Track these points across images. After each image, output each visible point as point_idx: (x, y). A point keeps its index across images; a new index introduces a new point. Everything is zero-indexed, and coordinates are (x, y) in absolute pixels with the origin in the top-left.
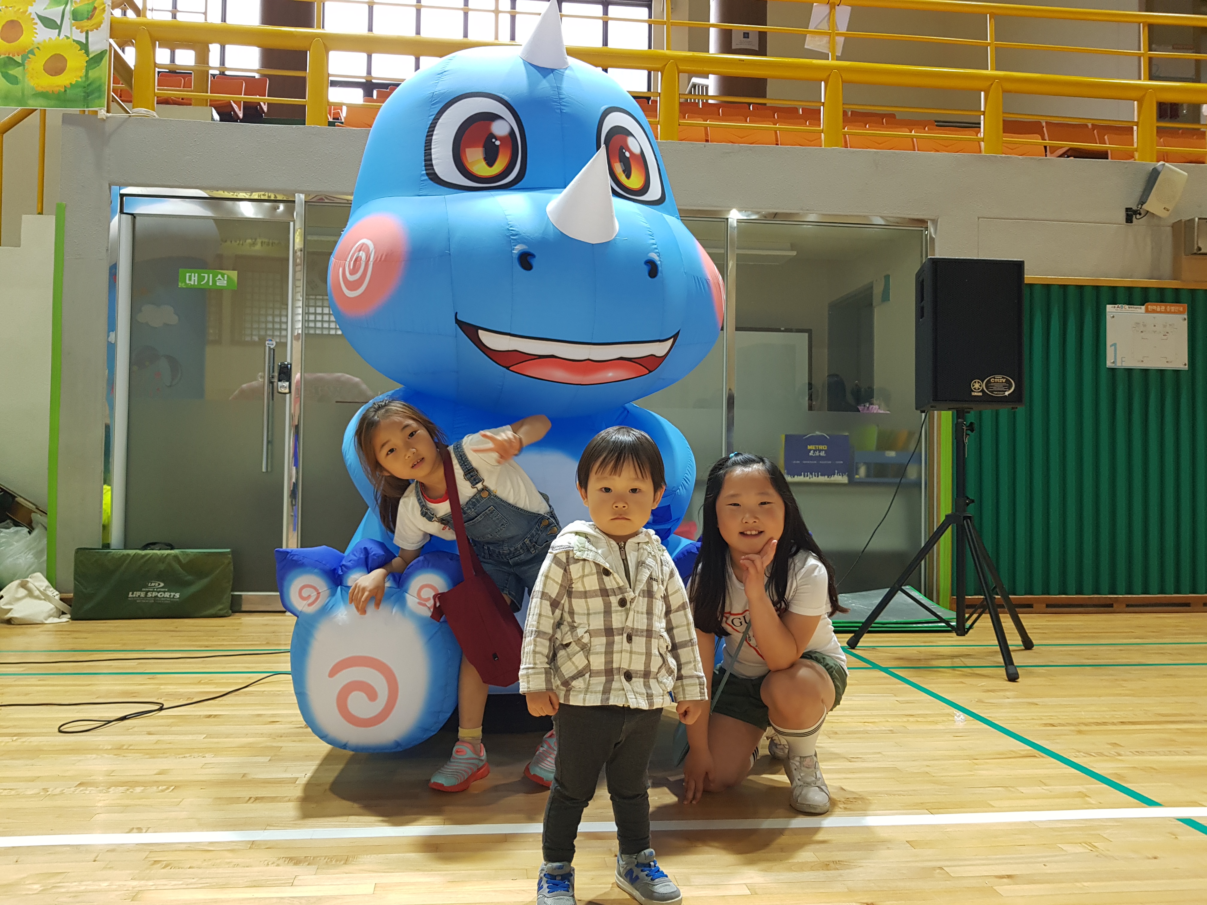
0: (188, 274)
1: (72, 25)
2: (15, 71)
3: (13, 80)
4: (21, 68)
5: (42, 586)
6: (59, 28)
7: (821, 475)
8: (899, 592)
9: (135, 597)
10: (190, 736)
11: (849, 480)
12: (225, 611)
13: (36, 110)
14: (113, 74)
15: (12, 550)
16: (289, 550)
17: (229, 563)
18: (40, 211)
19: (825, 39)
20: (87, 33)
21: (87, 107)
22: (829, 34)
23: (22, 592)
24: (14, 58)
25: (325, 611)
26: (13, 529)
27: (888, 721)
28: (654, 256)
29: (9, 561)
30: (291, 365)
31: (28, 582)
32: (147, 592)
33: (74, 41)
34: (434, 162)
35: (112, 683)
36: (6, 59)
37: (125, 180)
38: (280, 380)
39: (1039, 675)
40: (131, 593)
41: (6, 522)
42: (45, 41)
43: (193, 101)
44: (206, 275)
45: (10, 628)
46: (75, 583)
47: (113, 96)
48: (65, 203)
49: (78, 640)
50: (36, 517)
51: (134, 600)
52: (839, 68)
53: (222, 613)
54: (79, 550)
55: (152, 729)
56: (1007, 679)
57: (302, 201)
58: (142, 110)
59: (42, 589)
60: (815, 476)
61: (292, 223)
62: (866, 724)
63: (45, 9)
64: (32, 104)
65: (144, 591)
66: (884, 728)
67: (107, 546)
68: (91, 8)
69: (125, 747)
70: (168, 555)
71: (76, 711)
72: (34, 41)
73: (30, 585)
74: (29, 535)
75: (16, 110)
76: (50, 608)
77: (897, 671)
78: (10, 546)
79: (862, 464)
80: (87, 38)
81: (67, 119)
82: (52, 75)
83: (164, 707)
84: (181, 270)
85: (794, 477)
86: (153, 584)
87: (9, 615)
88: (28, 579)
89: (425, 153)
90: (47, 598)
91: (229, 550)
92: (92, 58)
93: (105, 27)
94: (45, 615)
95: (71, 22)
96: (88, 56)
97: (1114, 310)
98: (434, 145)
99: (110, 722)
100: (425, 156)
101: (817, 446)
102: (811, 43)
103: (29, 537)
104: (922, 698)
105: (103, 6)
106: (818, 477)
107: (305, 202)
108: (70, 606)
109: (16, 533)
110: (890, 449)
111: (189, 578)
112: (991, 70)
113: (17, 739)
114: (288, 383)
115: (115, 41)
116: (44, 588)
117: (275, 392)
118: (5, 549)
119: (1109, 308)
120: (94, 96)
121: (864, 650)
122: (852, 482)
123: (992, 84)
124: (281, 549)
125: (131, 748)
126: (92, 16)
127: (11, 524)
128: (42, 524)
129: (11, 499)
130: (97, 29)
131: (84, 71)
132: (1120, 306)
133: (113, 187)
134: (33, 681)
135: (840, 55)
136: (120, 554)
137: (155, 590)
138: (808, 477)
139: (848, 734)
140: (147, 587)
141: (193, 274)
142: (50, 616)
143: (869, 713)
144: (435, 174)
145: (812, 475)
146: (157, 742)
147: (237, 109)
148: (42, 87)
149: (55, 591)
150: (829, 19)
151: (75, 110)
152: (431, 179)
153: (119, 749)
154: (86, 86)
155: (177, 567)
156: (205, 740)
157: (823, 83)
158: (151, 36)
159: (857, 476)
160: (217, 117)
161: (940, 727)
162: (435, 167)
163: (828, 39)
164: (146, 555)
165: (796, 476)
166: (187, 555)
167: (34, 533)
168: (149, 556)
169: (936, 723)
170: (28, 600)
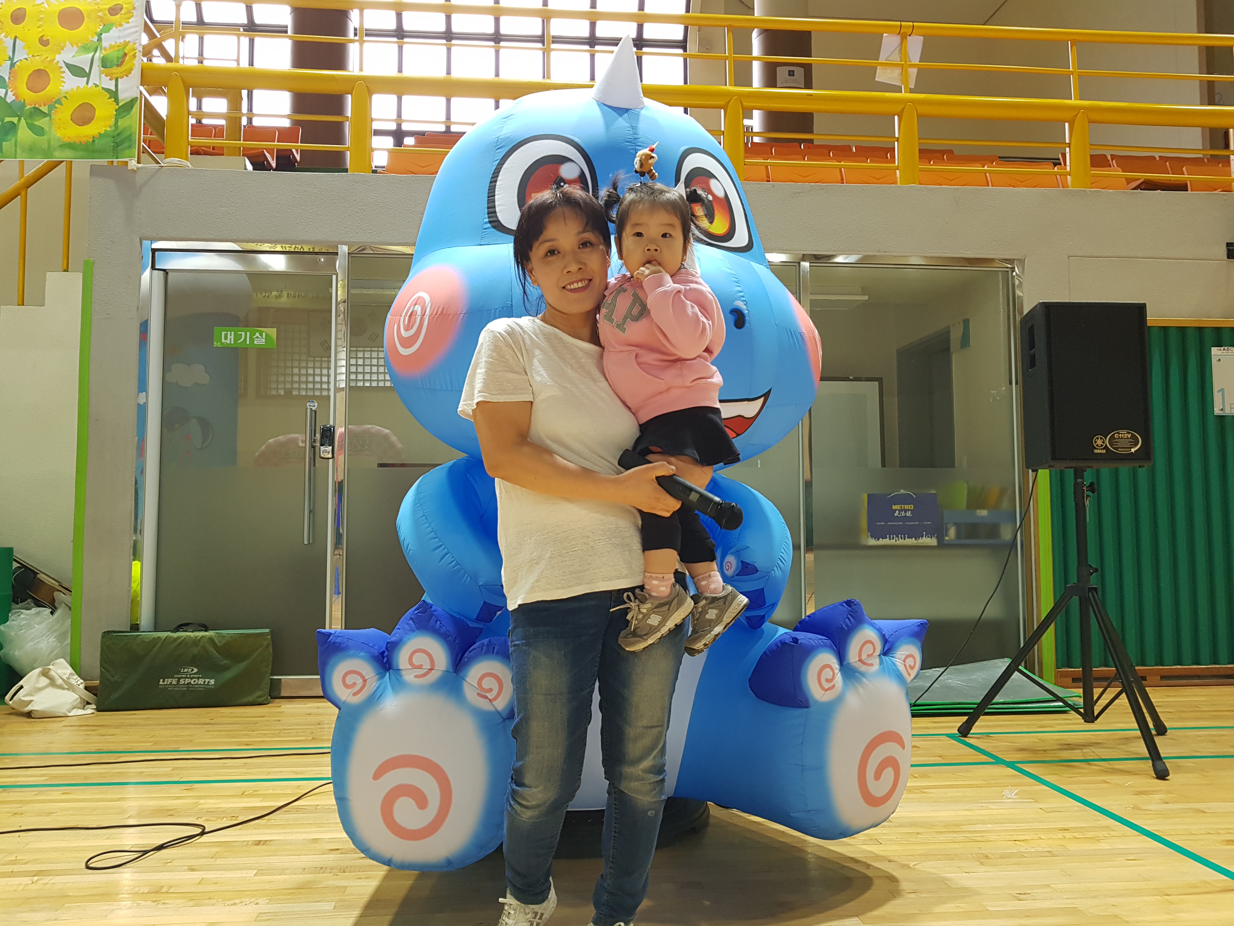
0: (223, 333)
1: (101, 73)
2: (41, 122)
3: (39, 131)
4: (47, 119)
5: (65, 674)
6: (88, 75)
7: (908, 538)
8: (1016, 672)
9: (167, 684)
10: (239, 872)
11: (938, 542)
12: (264, 698)
13: (63, 161)
14: (144, 124)
15: (33, 632)
16: (332, 631)
17: (268, 645)
18: (65, 267)
19: (897, 72)
20: (117, 80)
21: (117, 158)
22: (902, 66)
23: (44, 681)
24: (40, 108)
25: (373, 700)
26: (35, 610)
27: (1041, 839)
28: (740, 304)
29: (29, 646)
30: (334, 427)
31: (50, 669)
32: (179, 679)
33: (103, 88)
34: (497, 209)
35: (147, 796)
36: (32, 110)
37: (157, 234)
38: (322, 445)
39: (1188, 770)
40: (162, 680)
41: (27, 602)
42: (72, 89)
43: (225, 151)
44: (243, 333)
45: (31, 722)
46: (101, 670)
47: (143, 145)
48: (92, 259)
49: (106, 737)
50: (59, 596)
51: (165, 688)
52: (913, 101)
53: (260, 700)
54: (107, 634)
55: (194, 862)
56: (1155, 776)
57: (345, 253)
58: (175, 160)
59: (64, 678)
60: (902, 539)
61: (334, 277)
62: (1017, 842)
63: (74, 56)
64: (58, 155)
65: (176, 678)
66: (1040, 849)
67: (135, 627)
68: (121, 54)
69: (164, 890)
70: (202, 637)
71: (106, 837)
72: (61, 90)
73: (52, 673)
74: (51, 615)
75: (41, 162)
76: (75, 698)
77: (1025, 767)
78: (32, 629)
79: (952, 524)
80: (116, 86)
81: (95, 171)
82: (79, 125)
83: (207, 830)
84: (216, 329)
85: (878, 540)
86: (186, 670)
87: (29, 708)
88: (51, 667)
89: (488, 200)
90: (71, 688)
91: (267, 630)
92: (122, 106)
93: (136, 74)
94: (70, 706)
95: (100, 70)
96: (118, 104)
97: (1220, 353)
98: (498, 191)
99: (146, 852)
100: (488, 203)
101: (903, 506)
102: (882, 76)
103: (52, 618)
104: (1068, 805)
105: (134, 52)
106: (905, 539)
107: (348, 253)
108: (95, 695)
109: (38, 613)
110: (982, 507)
111: (225, 662)
112: (1075, 99)
113: (37, 881)
114: (331, 447)
115: (145, 89)
116: (67, 676)
117: (317, 456)
118: (25, 632)
119: (1214, 350)
120: (123, 146)
121: (978, 738)
122: (942, 544)
123: (1077, 115)
124: (323, 630)
125: (171, 891)
126: (122, 62)
127: (33, 604)
128: (65, 604)
129: (32, 575)
130: (127, 76)
131: (113, 120)
132: (1226, 348)
133: (143, 241)
134: (56, 794)
135: (913, 87)
136: (150, 638)
137: (188, 676)
138: (894, 540)
139: (1002, 858)
140: (179, 672)
141: (229, 333)
142: (74, 708)
143: (1014, 826)
144: (499, 221)
145: (898, 537)
146: (201, 882)
147: (270, 159)
148: (69, 138)
149: (79, 679)
150: (901, 49)
151: (103, 161)
152: (494, 227)
153: (157, 892)
154: (115, 135)
155: (212, 649)
156: (255, 877)
157: (896, 117)
158: (184, 82)
159: (947, 538)
160: (250, 167)
161: (1104, 846)
162: (498, 214)
163: (900, 71)
164: (178, 638)
165: (881, 539)
166: (223, 637)
167: (58, 613)
168: (180, 640)
169: (1097, 840)
170: (51, 690)
